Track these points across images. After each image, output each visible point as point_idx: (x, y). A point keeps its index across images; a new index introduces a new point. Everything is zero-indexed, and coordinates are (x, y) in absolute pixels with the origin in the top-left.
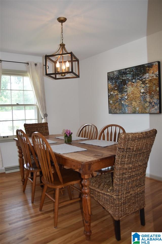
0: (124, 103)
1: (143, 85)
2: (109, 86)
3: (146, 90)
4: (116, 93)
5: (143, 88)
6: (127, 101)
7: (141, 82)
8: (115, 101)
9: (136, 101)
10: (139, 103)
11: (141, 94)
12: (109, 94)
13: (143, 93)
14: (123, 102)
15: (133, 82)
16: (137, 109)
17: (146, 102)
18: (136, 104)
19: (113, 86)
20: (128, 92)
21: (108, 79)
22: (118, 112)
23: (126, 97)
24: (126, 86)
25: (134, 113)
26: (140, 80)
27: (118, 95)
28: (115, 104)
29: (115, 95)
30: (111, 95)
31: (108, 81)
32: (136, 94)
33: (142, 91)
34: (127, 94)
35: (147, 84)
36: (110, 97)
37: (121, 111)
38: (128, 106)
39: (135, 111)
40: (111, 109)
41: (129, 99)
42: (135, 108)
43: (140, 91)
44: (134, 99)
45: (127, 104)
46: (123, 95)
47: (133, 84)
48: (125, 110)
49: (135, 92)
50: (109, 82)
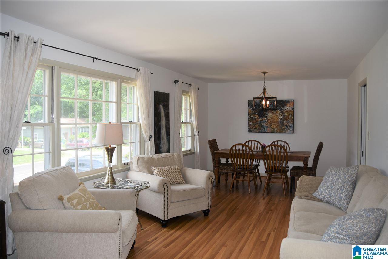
0: (264, 125)
1: (281, 114)
2: (249, 111)
3: (284, 117)
4: (256, 117)
5: (282, 116)
6: (266, 123)
7: (280, 112)
8: (255, 123)
9: (275, 124)
10: (278, 125)
11: (279, 119)
12: (249, 117)
13: (281, 119)
14: (262, 124)
15: (273, 111)
16: (276, 130)
17: (284, 125)
18: (275, 126)
19: (253, 111)
20: (268, 117)
21: (249, 105)
22: (257, 131)
23: (266, 121)
24: (266, 112)
25: (273, 132)
26: (279, 110)
27: (258, 118)
28: (255, 125)
29: (255, 118)
30: (251, 118)
31: (248, 107)
32: (275, 119)
33: (281, 117)
34: (267, 119)
35: (284, 113)
36: (250, 119)
37: (260, 131)
38: (267, 127)
39: (274, 131)
40: (251, 129)
41: (268, 122)
42: (274, 129)
43: (279, 118)
44: (274, 123)
45: (266, 126)
46: (263, 119)
47: (273, 112)
48: (264, 130)
49: (275, 118)
50: (250, 108)
